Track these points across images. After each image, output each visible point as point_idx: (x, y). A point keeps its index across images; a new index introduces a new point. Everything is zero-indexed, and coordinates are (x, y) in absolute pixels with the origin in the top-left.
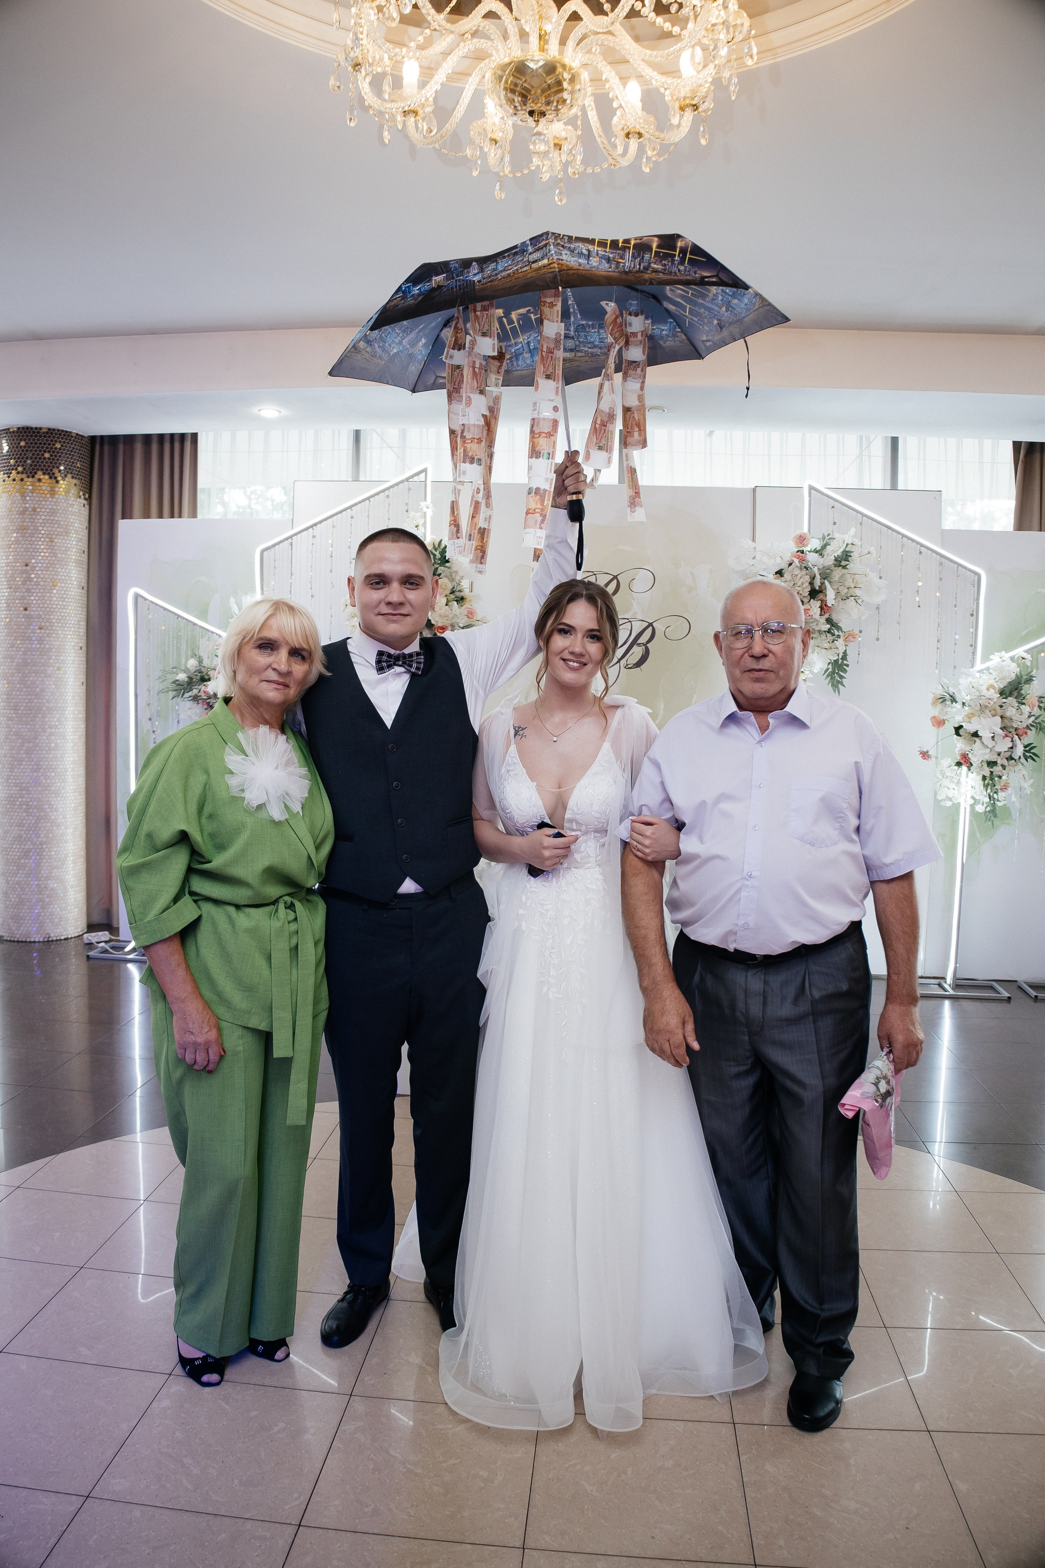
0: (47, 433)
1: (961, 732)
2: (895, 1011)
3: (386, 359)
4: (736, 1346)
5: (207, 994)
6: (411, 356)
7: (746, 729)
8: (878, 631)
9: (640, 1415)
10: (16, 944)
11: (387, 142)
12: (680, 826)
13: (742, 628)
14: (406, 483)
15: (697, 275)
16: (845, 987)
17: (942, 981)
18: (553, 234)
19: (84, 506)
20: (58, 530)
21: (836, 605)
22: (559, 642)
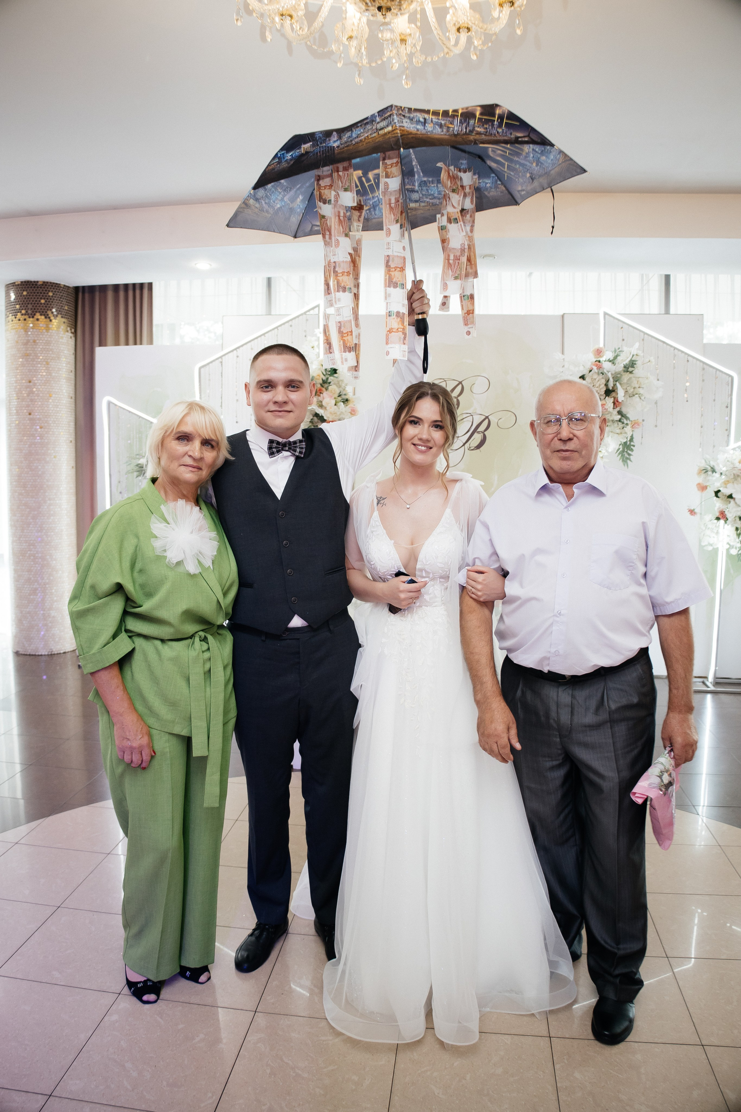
0: (42, 285)
1: (719, 494)
2: (676, 719)
3: (272, 213)
4: (552, 973)
5: (140, 707)
6: (292, 210)
7: (557, 498)
8: (657, 420)
9: (477, 1030)
10: (28, 657)
11: (269, 40)
12: (505, 574)
13: (553, 418)
14: (304, 316)
15: (512, 136)
16: (635, 700)
17: (705, 680)
18: (396, 106)
19: (71, 338)
20: (52, 355)
21: (625, 401)
22: (410, 430)
